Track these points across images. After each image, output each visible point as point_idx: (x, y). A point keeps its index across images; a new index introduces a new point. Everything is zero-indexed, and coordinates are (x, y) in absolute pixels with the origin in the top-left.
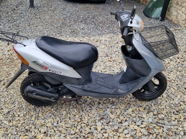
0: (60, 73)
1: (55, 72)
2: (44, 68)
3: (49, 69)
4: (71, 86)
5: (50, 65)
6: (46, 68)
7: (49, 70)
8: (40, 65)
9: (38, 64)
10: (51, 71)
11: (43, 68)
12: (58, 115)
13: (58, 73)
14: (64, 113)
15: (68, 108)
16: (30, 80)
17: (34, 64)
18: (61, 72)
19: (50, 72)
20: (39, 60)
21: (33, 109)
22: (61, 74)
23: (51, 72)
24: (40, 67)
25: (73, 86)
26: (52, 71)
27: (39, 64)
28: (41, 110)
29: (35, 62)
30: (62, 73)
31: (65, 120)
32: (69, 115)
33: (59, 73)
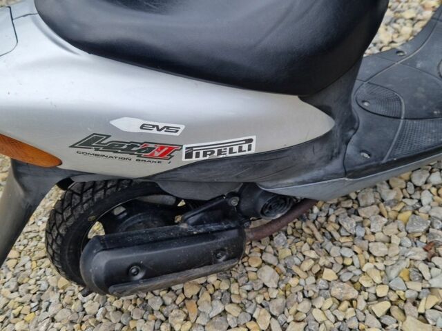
0: (245, 147)
1: (220, 152)
2: (157, 154)
3: (184, 151)
4: (299, 179)
5: (182, 127)
6: (168, 151)
7: (189, 156)
8: (131, 145)
9: (113, 147)
10: (198, 155)
11: (152, 156)
12: (251, 295)
13: (236, 149)
14: (268, 276)
15: (270, 249)
16: (81, 215)
17: (92, 151)
18: (251, 140)
19: (194, 159)
20: (114, 123)
21: (135, 305)
22: (253, 151)
23: (201, 158)
24: (134, 158)
25: (306, 176)
26: (205, 154)
27: (121, 144)
28: (169, 301)
29: (92, 142)
30: (253, 144)
31: (293, 310)
32: (293, 282)
33: (240, 150)
